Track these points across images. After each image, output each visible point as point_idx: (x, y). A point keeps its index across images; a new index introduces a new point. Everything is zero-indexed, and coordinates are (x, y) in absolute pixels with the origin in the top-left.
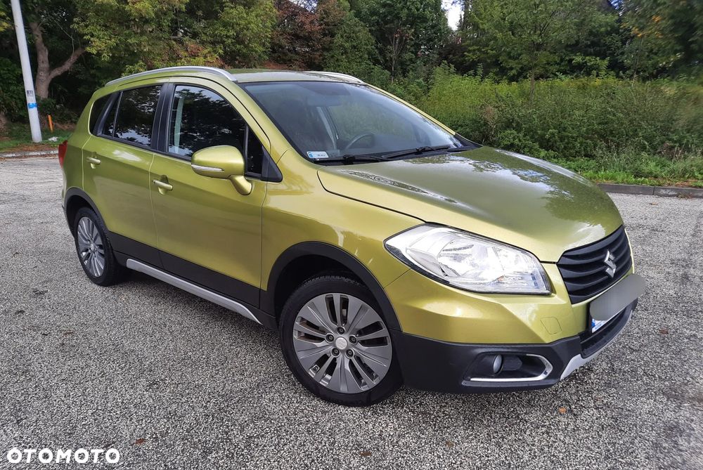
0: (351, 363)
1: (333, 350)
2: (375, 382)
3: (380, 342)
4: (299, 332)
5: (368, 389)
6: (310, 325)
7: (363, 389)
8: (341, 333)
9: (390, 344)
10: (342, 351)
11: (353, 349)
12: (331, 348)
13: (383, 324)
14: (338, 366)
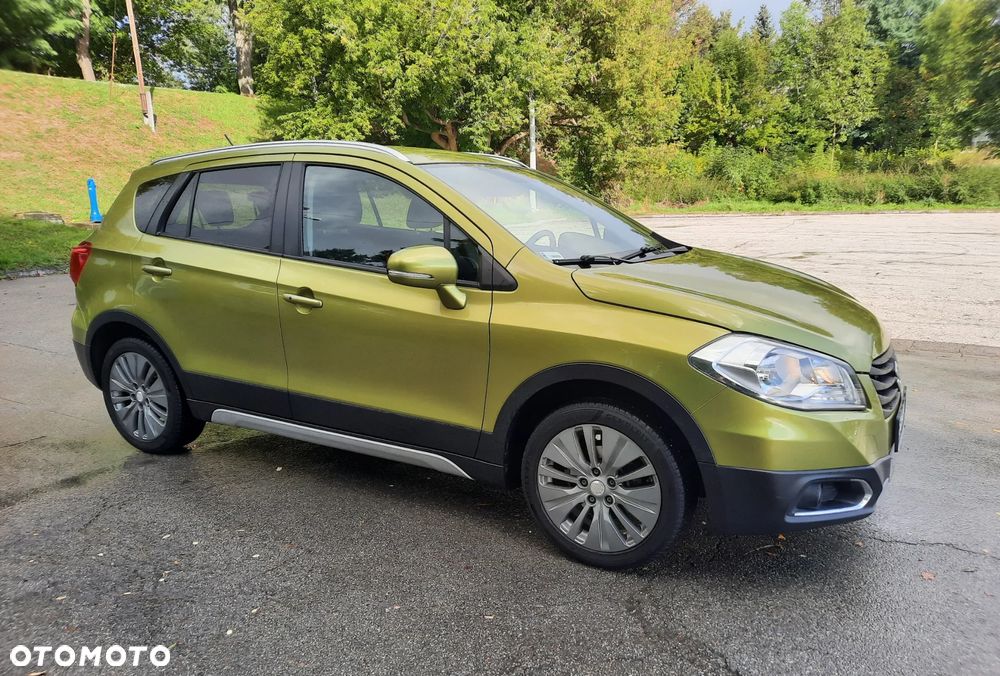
0: (611, 513)
1: (589, 497)
2: (643, 535)
3: (645, 482)
4: (546, 477)
5: (634, 544)
6: (557, 467)
7: (629, 544)
8: (597, 475)
9: (657, 485)
10: (600, 498)
11: (613, 495)
12: (586, 495)
13: (647, 460)
14: (596, 517)
